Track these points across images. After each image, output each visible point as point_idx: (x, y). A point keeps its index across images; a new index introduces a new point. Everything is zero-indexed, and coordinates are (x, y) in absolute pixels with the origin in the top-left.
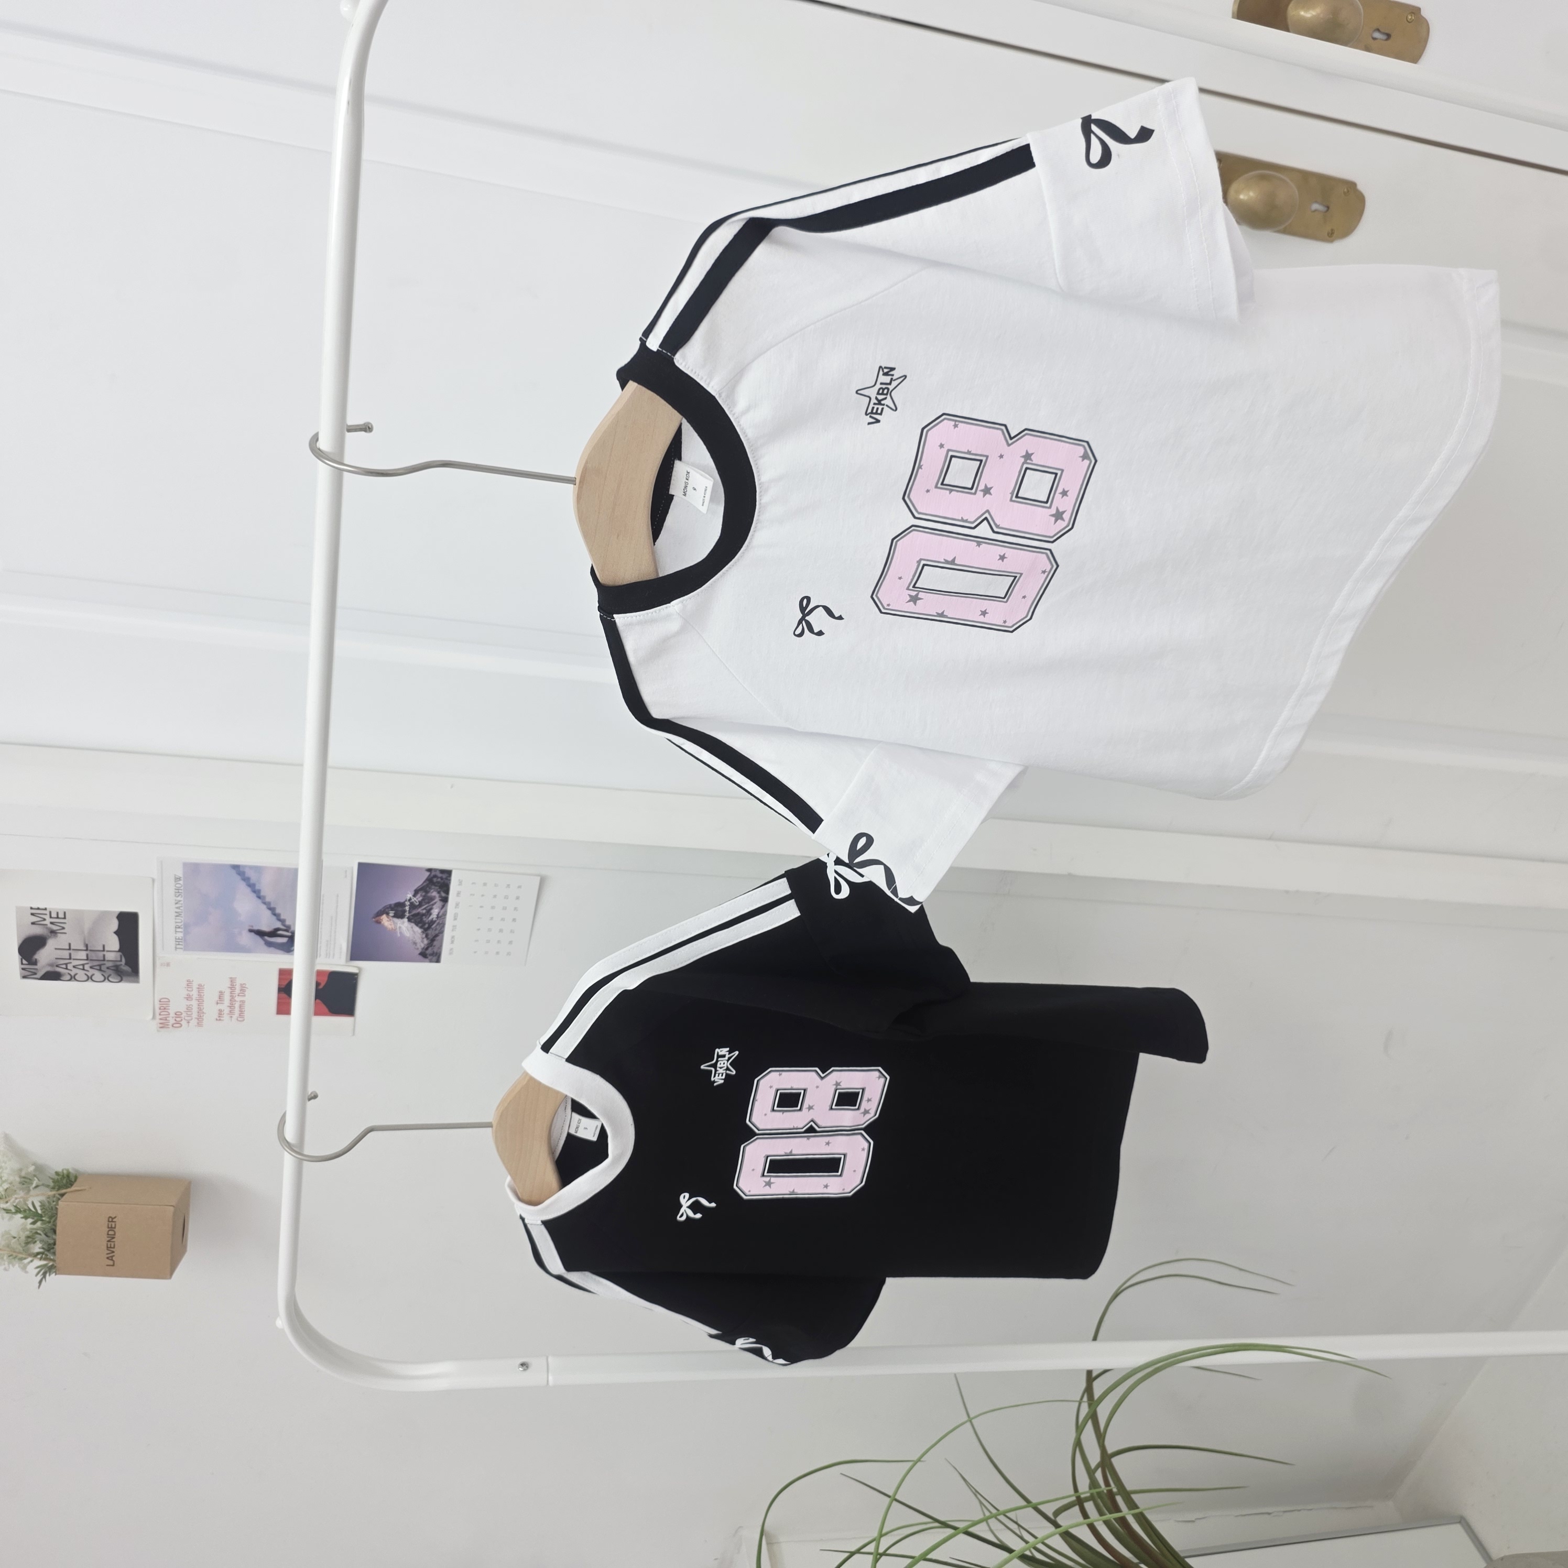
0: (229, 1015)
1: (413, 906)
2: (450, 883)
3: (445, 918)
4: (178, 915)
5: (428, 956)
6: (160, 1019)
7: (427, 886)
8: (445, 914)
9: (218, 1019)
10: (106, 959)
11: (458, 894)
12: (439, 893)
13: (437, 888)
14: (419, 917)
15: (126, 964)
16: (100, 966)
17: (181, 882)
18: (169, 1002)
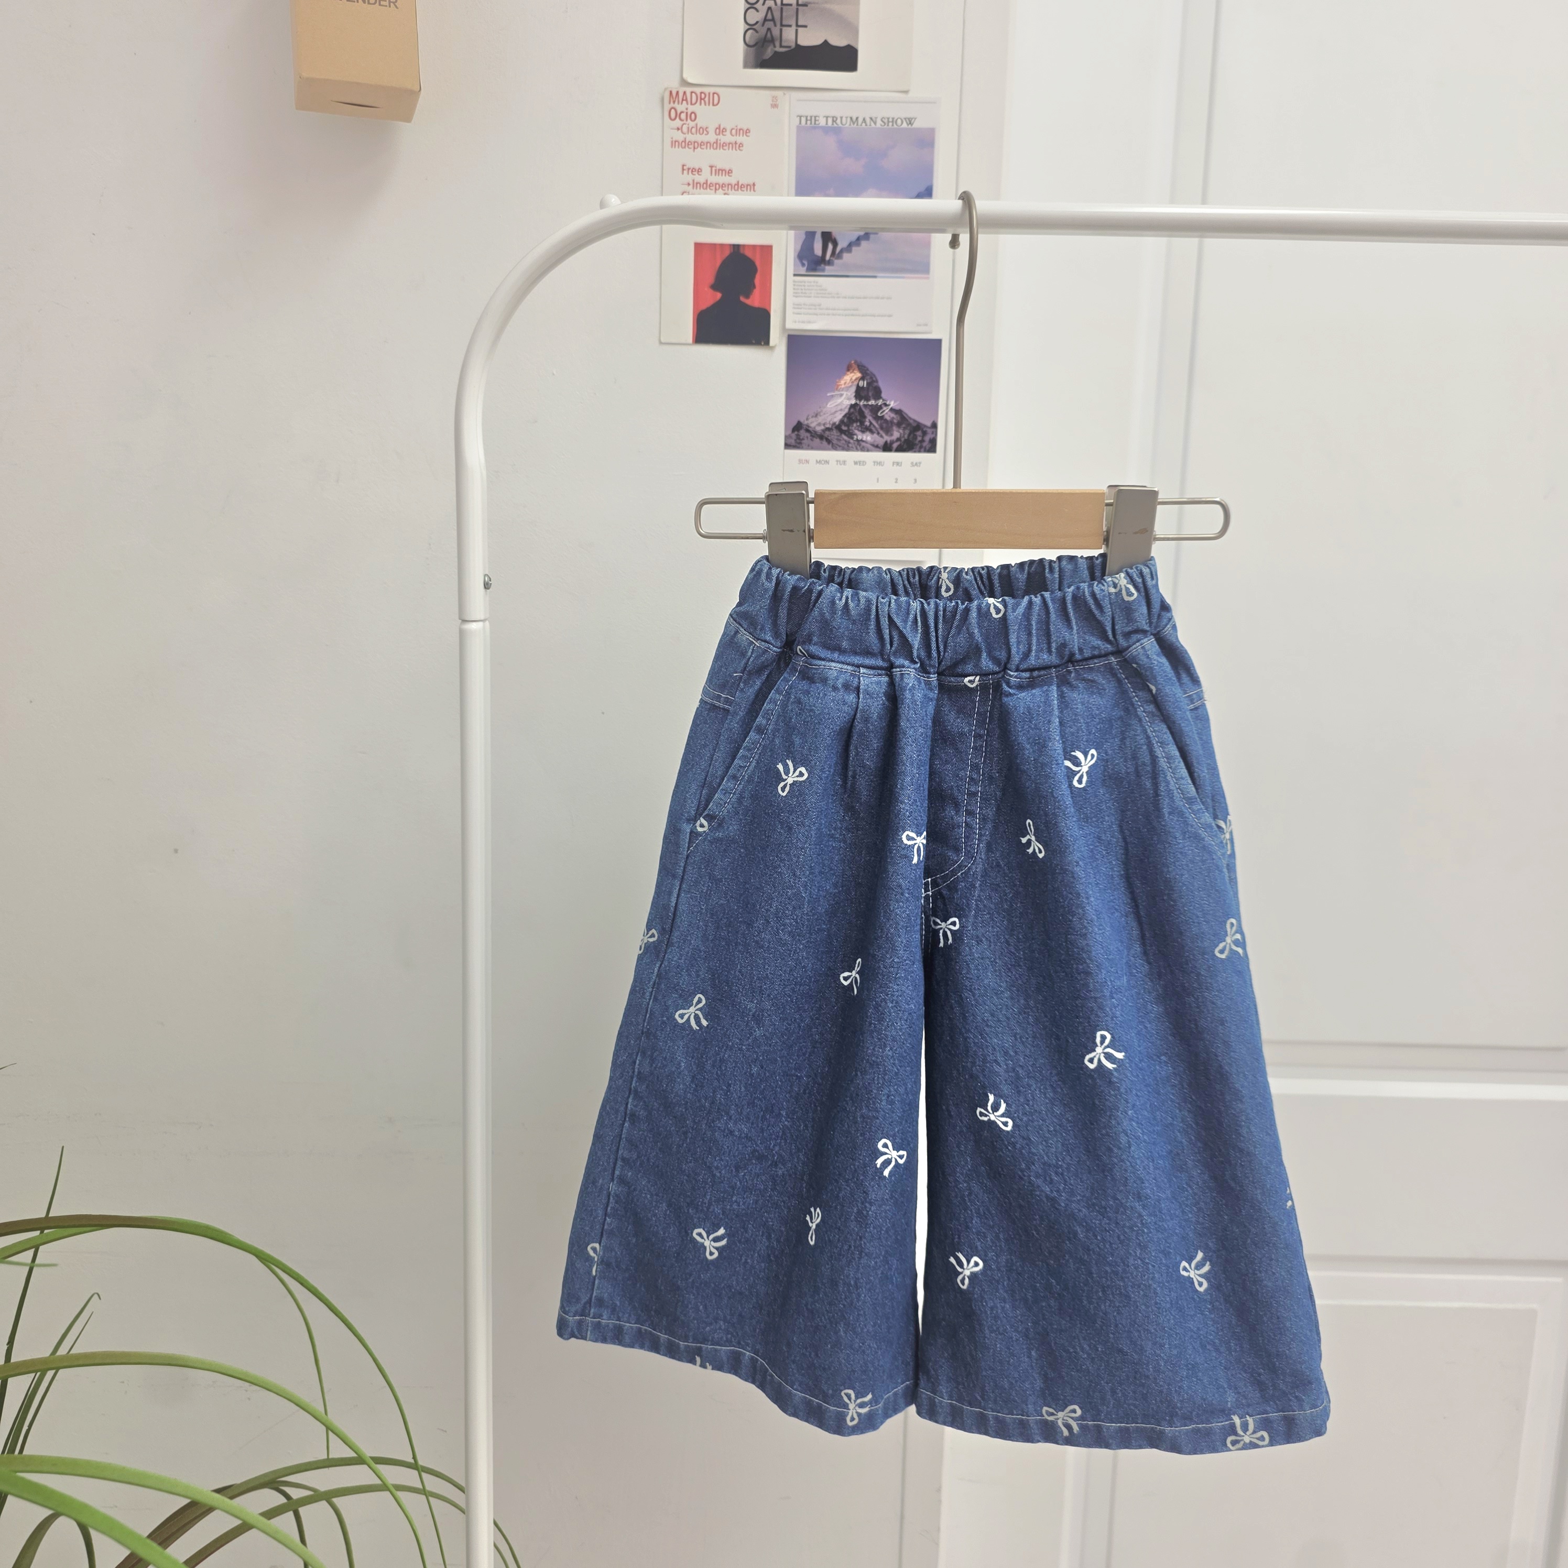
0: (691, 182)
1: (875, 409)
2: (915, 452)
3: (857, 450)
4: (854, 121)
5: (796, 433)
6: (685, 93)
7: (909, 424)
8: (863, 449)
9: (685, 167)
10: (784, 29)
11: (898, 464)
12: (898, 439)
13: (906, 436)
14: (858, 418)
15: (776, 53)
16: (773, 20)
17: (905, 125)
18: (713, 105)
